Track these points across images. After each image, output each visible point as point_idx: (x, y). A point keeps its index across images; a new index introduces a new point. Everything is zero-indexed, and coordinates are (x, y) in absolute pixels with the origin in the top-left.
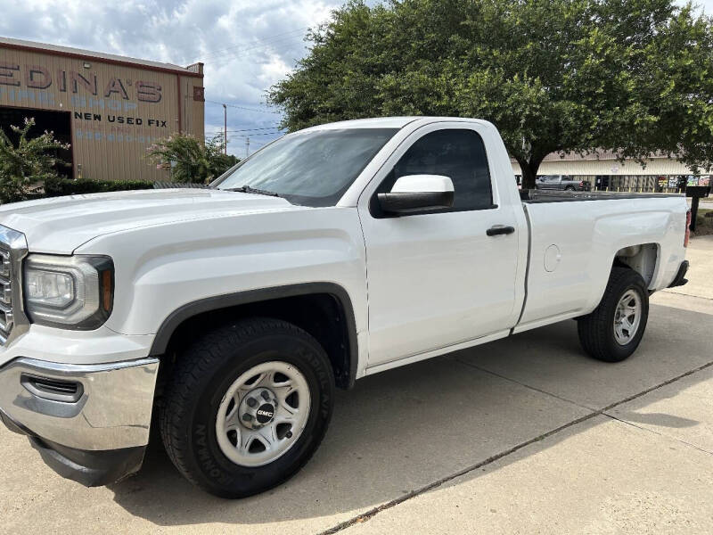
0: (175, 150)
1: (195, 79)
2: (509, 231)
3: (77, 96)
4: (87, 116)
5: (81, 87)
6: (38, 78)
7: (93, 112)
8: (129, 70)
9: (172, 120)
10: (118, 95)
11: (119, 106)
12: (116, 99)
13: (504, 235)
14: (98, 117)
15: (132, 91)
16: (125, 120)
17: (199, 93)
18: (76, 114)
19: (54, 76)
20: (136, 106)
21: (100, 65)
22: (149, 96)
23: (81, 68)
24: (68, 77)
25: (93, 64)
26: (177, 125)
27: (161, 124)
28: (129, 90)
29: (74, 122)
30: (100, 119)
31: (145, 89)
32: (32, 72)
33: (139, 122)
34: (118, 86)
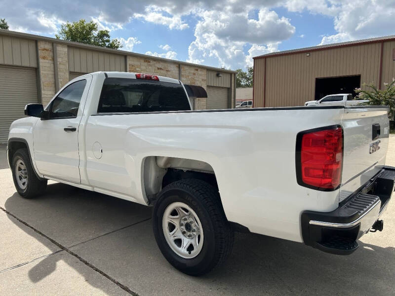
2: (74, 130)
13: (71, 132)
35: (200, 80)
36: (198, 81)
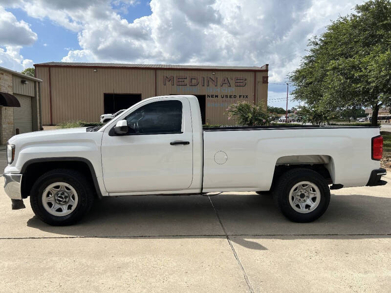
0: (239, 109)
1: (264, 73)
2: (186, 143)
3: (209, 87)
4: (212, 96)
5: (210, 83)
6: (194, 81)
7: (215, 94)
8: (231, 73)
9: (251, 95)
10: (226, 85)
11: (227, 91)
12: (226, 86)
13: (183, 145)
14: (217, 96)
15: (232, 83)
16: (229, 97)
17: (265, 80)
18: (208, 95)
19: (200, 80)
20: (234, 89)
21: (219, 72)
22: (240, 83)
23: (211, 75)
24: (206, 79)
25: (216, 72)
26: (253, 97)
27: (245, 97)
28: (231, 82)
29: (207, 99)
30: (217, 97)
31: (238, 81)
32: (191, 79)
33: (235, 97)
34: (226, 81)
35: (6, 86)
36: (4, 87)
